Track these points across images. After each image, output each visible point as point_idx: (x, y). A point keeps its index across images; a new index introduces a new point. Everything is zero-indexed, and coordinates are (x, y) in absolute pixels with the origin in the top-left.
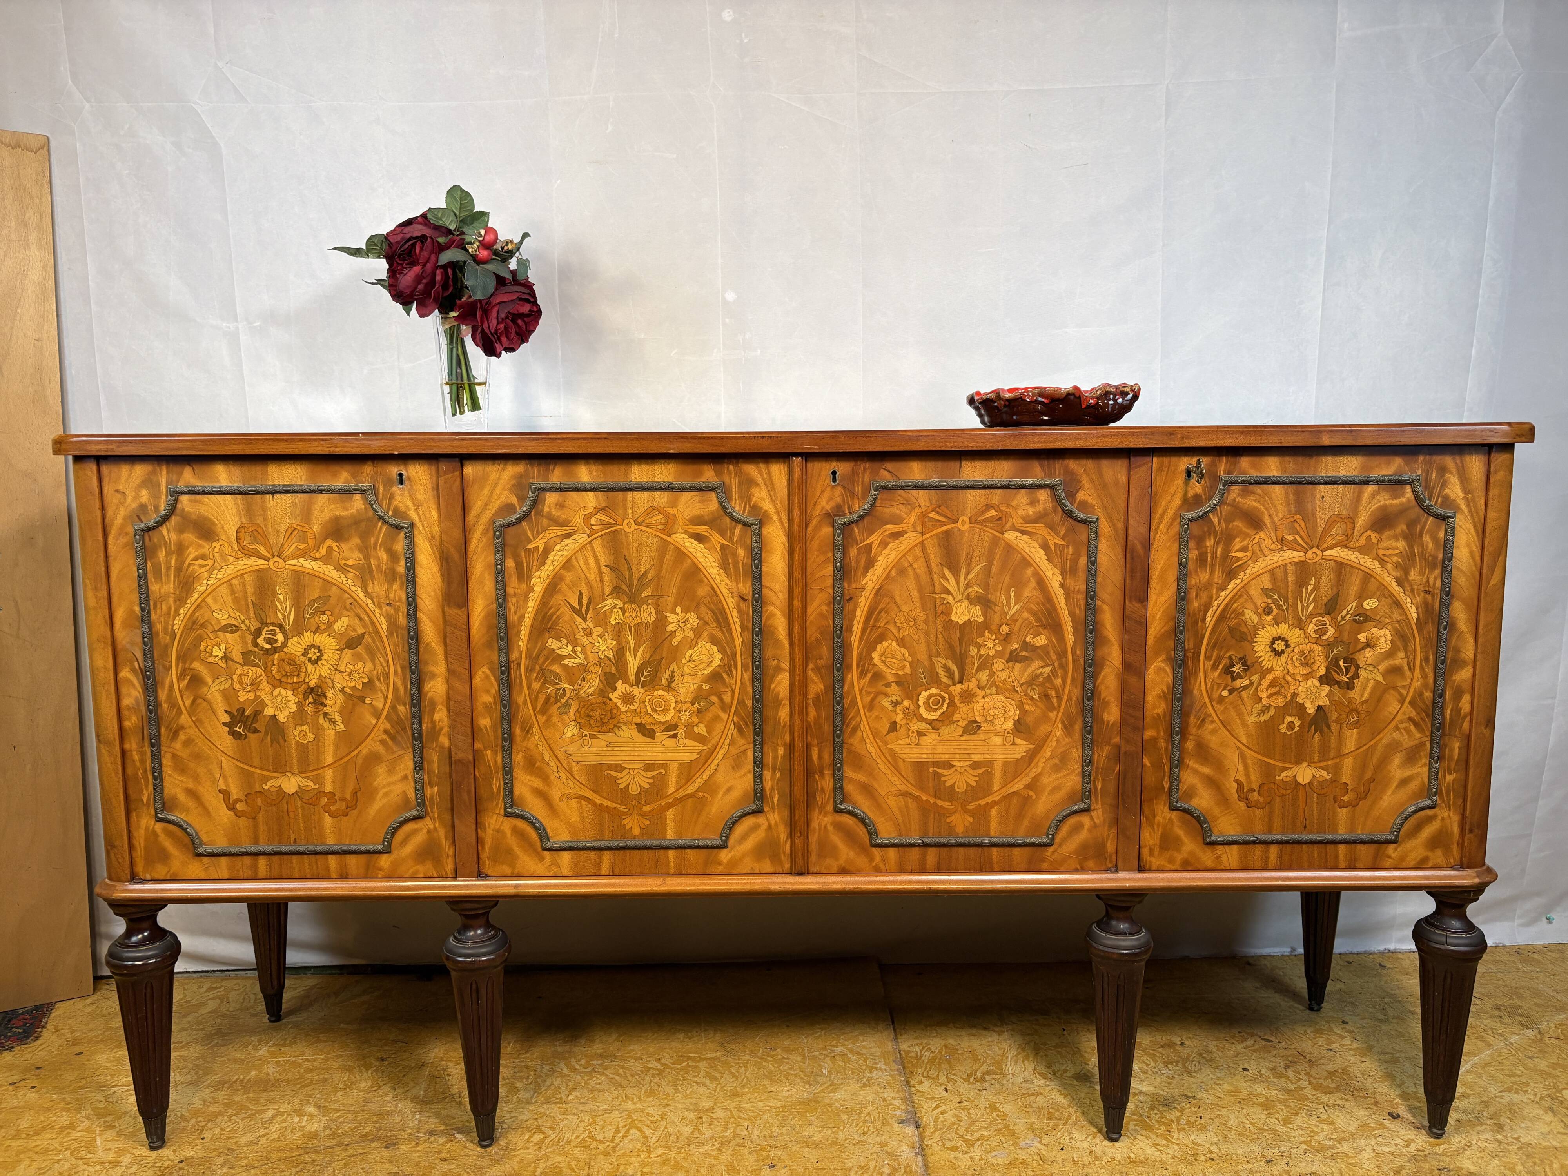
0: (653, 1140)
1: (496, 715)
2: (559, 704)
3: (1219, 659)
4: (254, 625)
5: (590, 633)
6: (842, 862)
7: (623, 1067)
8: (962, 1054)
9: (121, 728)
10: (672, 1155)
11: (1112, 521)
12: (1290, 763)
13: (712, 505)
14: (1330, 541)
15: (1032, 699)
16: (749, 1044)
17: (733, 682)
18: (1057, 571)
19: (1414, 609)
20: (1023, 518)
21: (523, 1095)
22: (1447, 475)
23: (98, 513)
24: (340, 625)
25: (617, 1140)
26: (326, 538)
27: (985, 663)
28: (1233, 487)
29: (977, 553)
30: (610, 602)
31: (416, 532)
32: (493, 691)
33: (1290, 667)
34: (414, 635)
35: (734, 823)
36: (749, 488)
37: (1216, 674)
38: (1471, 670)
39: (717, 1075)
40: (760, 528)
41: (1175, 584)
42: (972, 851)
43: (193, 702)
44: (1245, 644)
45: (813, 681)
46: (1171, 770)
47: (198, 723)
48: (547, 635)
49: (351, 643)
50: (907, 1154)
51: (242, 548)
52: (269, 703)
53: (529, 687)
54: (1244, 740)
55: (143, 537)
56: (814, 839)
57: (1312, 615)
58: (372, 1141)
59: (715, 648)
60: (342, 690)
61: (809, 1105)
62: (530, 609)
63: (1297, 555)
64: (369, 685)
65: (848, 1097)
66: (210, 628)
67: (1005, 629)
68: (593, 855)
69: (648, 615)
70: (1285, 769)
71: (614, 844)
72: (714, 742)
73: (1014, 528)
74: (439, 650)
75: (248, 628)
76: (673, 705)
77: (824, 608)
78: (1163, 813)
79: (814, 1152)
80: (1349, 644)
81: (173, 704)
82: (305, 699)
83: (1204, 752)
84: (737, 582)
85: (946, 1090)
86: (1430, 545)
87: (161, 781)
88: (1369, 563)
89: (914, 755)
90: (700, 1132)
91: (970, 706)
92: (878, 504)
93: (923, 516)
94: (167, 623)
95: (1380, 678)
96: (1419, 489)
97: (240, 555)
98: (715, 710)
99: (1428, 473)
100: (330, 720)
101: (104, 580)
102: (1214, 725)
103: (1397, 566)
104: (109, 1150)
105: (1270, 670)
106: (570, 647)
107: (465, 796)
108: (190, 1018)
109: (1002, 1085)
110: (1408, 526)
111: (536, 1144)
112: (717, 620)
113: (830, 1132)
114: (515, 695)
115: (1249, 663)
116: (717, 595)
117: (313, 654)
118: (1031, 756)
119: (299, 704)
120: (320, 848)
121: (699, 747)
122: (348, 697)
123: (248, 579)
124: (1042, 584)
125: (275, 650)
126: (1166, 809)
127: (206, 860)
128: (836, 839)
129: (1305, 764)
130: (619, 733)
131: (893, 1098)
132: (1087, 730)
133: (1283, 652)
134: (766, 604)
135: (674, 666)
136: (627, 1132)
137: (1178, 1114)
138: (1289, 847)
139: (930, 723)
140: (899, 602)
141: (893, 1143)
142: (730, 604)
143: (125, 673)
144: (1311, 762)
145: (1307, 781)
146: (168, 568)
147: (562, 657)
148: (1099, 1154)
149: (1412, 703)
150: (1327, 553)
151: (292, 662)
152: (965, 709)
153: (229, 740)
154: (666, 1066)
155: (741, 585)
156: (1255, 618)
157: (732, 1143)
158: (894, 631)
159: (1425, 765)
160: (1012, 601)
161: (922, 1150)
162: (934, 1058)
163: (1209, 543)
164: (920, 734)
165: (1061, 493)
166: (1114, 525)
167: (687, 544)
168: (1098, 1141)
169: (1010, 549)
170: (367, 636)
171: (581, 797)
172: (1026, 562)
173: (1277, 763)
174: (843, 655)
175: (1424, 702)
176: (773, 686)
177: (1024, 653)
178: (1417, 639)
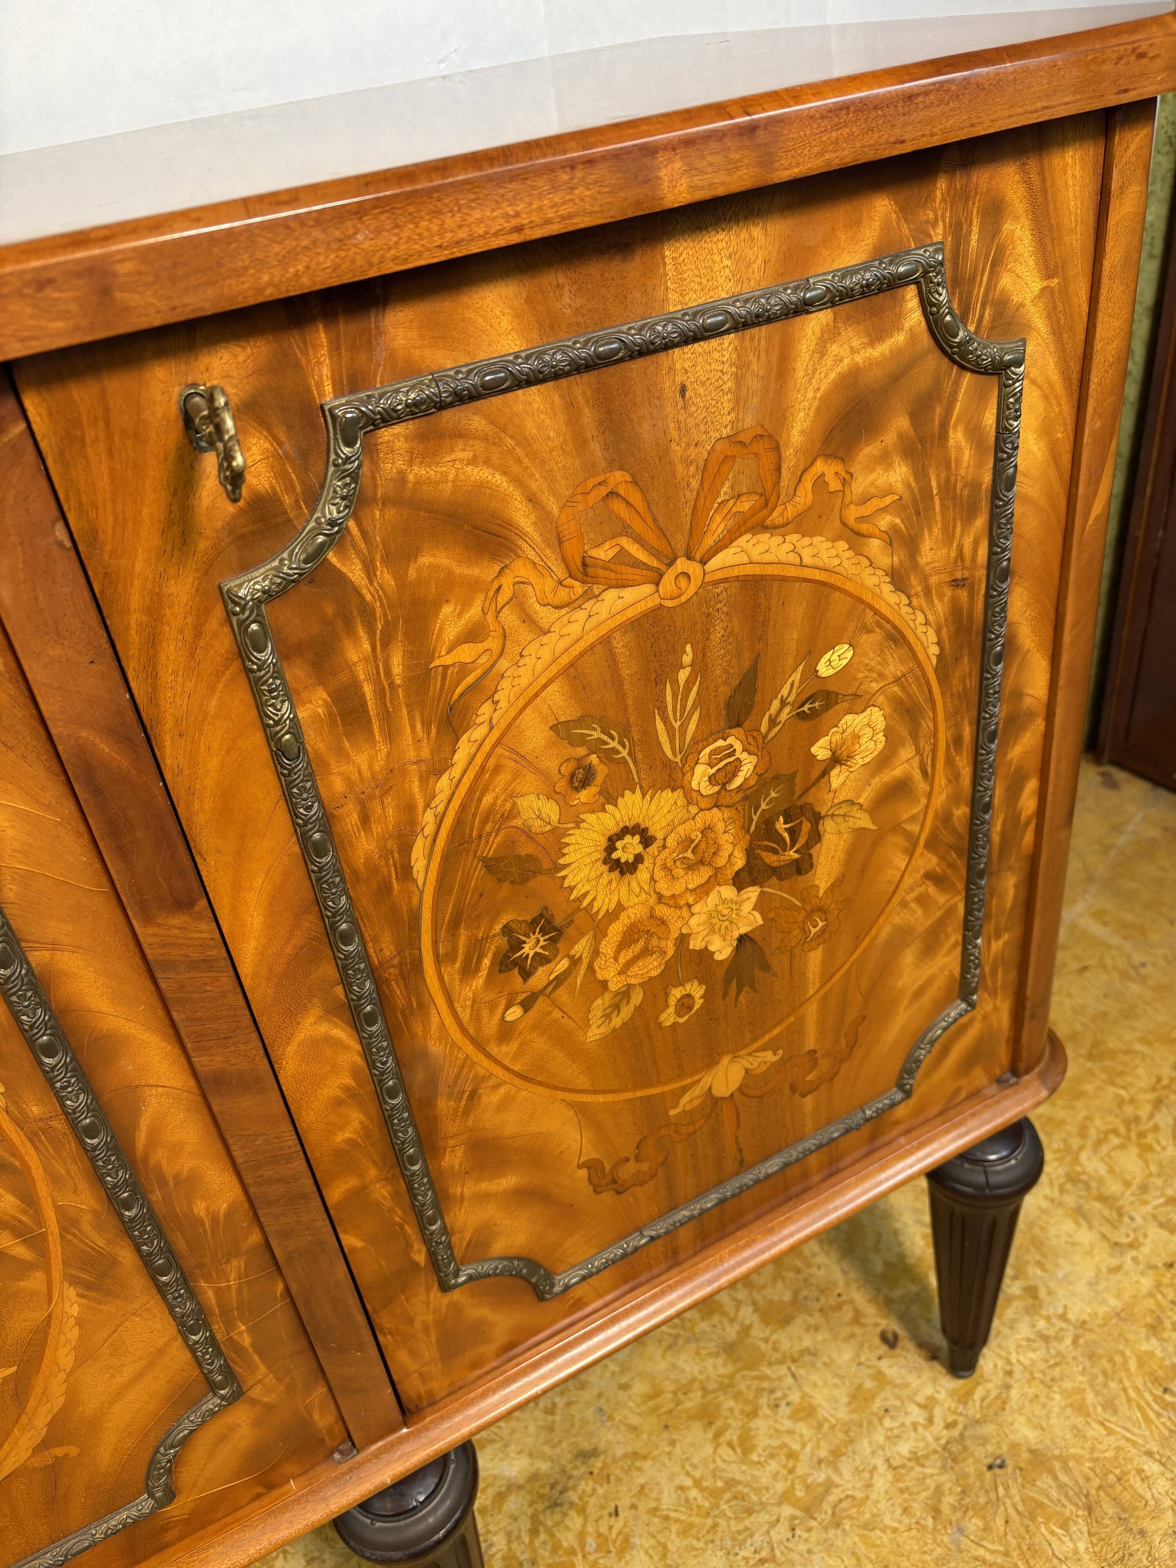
3: (476, 950)
12: (695, 1073)
14: (718, 526)
19: (932, 637)
22: (1006, 229)
28: (386, 434)
33: (662, 885)
37: (479, 982)
41: (282, 816)
44: (538, 883)
46: (422, 1230)
54: (582, 1081)
57: (698, 744)
63: (635, 598)
70: (685, 1089)
78: (427, 1307)
80: (793, 776)
86: (967, 455)
88: (824, 554)
95: (864, 821)
99: (958, 232)
102: (502, 1090)
103: (891, 538)
105: (616, 913)
110: (913, 416)
115: (558, 921)
126: (435, 1293)
129: (726, 1060)
133: (639, 859)
137: (578, 1522)
144: (737, 1049)
145: (734, 1086)
149: (932, 845)
150: (715, 563)
156: (551, 810)
159: (954, 946)
163: (357, 651)
173: (666, 1088)
175: (953, 830)
178: (939, 705)
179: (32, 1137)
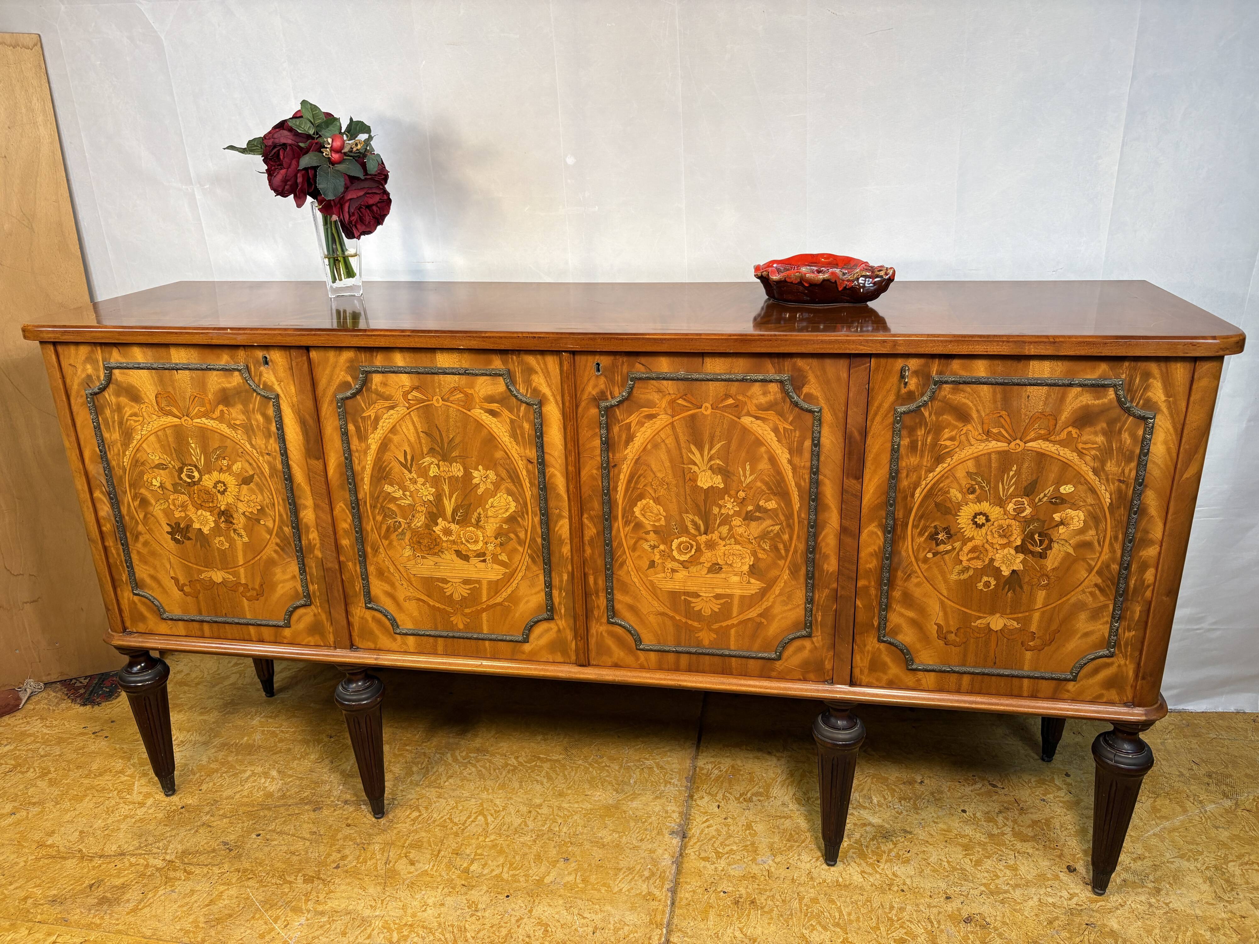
0: (492, 827)
1: (353, 539)
2: (397, 533)
3: (925, 529)
4: (178, 465)
5: (416, 482)
6: (615, 659)
7: (490, 762)
8: (742, 775)
9: (101, 532)
10: (500, 841)
11: (834, 410)
12: (985, 613)
13: (500, 386)
14: (1032, 435)
15: (764, 550)
16: (585, 750)
17: (526, 524)
18: (786, 451)
19: (1108, 495)
20: (756, 406)
21: (415, 777)
22: (1151, 380)
23: (60, 381)
24: (237, 467)
25: (468, 823)
26: (219, 404)
27: (726, 520)
28: (945, 386)
29: (718, 433)
30: (428, 460)
31: (281, 402)
32: (349, 521)
33: (989, 537)
34: (289, 478)
35: (532, 626)
36: (530, 375)
37: (922, 539)
38: (1158, 549)
39: (554, 776)
40: (540, 407)
41: (888, 466)
42: (716, 659)
43: (145, 516)
44: (949, 517)
45: (588, 527)
46: (880, 612)
47: (150, 531)
48: (383, 482)
49: (246, 481)
50: (666, 862)
51: (161, 409)
52: (195, 520)
53: (374, 519)
54: (945, 592)
55: (93, 399)
56: (593, 641)
57: (1012, 496)
58: (306, 804)
59: (510, 498)
60: (244, 514)
61: (610, 810)
62: (369, 462)
63: (1001, 446)
64: (262, 511)
65: (640, 806)
66: (148, 466)
67: (742, 494)
68: (431, 640)
69: (457, 470)
70: (980, 618)
71: (445, 634)
72: (514, 567)
73: (749, 414)
74: (307, 489)
75: (174, 467)
76: (481, 538)
77: (595, 471)
78: (871, 643)
79: (600, 851)
80: (1045, 521)
81: (132, 518)
82: (220, 518)
83: (908, 600)
84: (525, 449)
85: (719, 807)
86: (1128, 441)
87: (133, 568)
88: (1067, 454)
89: (670, 586)
90: (526, 825)
91: (714, 552)
92: (635, 391)
93: (672, 402)
94: (118, 460)
95: (1071, 551)
96: (1121, 393)
97: (161, 414)
98: (514, 544)
99: (1132, 378)
100: (238, 534)
101: (72, 429)
102: (918, 579)
103: (1094, 458)
104: (140, 793)
105: (971, 539)
106: (401, 492)
107: (336, 594)
108: (216, 688)
109: (763, 806)
110: (1108, 424)
111: (413, 820)
112: (510, 477)
113: (617, 835)
114: (364, 525)
115: (952, 532)
116: (509, 458)
117: (220, 487)
118: (763, 593)
119: (215, 521)
120: (242, 621)
121: (503, 570)
122: (249, 519)
123: (168, 432)
124: (773, 460)
125: (194, 483)
126: (875, 640)
127: (169, 622)
128: (610, 642)
129: (998, 615)
130: (443, 556)
131: (674, 812)
132: (810, 576)
133: (983, 525)
134: (548, 466)
135: (480, 510)
136: (476, 818)
137: (892, 846)
138: (980, 677)
139: (682, 563)
140: (654, 470)
141: (660, 851)
142: (521, 466)
143: (97, 494)
144: (1003, 614)
145: (999, 628)
146: (114, 422)
147: (396, 499)
148: (815, 875)
149: (1099, 573)
150: (1029, 444)
151: (207, 492)
152: (709, 554)
153: (172, 543)
154: (520, 764)
155: (527, 451)
156: (959, 496)
157: (546, 837)
158: (651, 491)
159: (1107, 622)
160: (748, 473)
161: (679, 859)
162: (719, 777)
163: (920, 433)
164: (673, 571)
165: (789, 388)
166: (835, 414)
167: (484, 418)
168: (819, 863)
169: (745, 430)
170: (255, 476)
171: (419, 600)
172: (759, 442)
173: (973, 613)
174: (610, 509)
175: (1110, 572)
176: (557, 529)
177: (757, 514)
178: (1109, 521)
179: (799, 522)
